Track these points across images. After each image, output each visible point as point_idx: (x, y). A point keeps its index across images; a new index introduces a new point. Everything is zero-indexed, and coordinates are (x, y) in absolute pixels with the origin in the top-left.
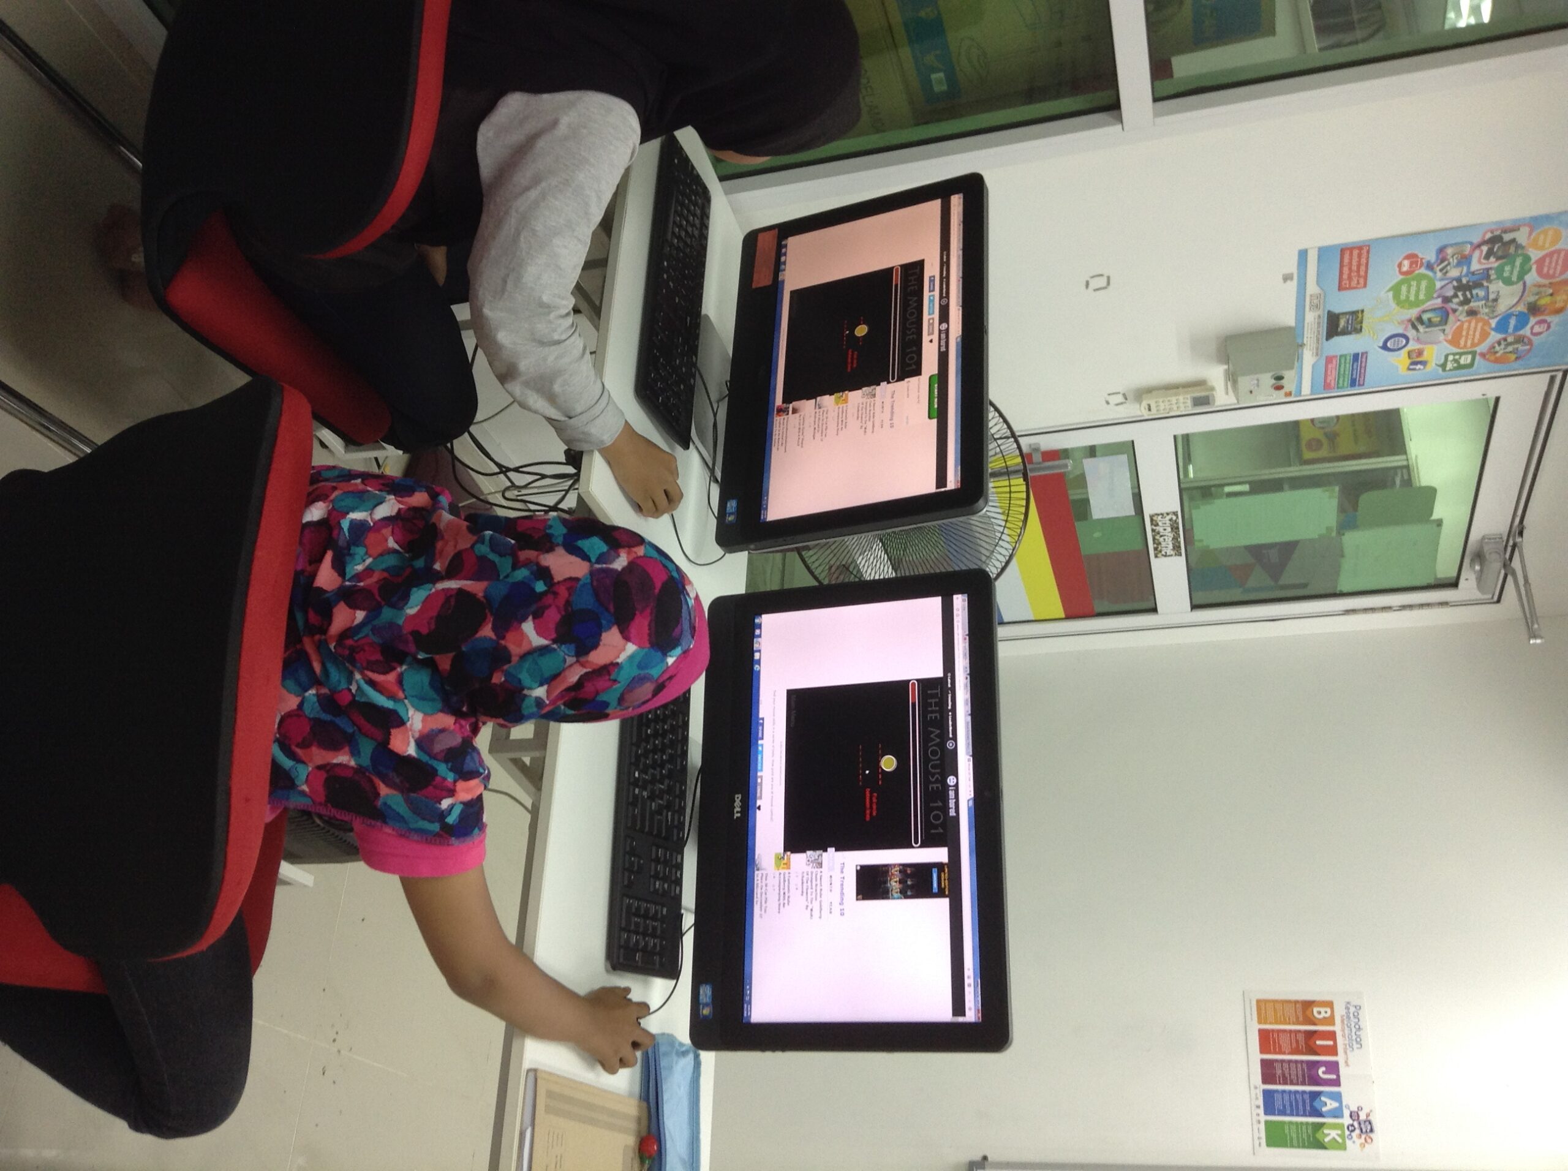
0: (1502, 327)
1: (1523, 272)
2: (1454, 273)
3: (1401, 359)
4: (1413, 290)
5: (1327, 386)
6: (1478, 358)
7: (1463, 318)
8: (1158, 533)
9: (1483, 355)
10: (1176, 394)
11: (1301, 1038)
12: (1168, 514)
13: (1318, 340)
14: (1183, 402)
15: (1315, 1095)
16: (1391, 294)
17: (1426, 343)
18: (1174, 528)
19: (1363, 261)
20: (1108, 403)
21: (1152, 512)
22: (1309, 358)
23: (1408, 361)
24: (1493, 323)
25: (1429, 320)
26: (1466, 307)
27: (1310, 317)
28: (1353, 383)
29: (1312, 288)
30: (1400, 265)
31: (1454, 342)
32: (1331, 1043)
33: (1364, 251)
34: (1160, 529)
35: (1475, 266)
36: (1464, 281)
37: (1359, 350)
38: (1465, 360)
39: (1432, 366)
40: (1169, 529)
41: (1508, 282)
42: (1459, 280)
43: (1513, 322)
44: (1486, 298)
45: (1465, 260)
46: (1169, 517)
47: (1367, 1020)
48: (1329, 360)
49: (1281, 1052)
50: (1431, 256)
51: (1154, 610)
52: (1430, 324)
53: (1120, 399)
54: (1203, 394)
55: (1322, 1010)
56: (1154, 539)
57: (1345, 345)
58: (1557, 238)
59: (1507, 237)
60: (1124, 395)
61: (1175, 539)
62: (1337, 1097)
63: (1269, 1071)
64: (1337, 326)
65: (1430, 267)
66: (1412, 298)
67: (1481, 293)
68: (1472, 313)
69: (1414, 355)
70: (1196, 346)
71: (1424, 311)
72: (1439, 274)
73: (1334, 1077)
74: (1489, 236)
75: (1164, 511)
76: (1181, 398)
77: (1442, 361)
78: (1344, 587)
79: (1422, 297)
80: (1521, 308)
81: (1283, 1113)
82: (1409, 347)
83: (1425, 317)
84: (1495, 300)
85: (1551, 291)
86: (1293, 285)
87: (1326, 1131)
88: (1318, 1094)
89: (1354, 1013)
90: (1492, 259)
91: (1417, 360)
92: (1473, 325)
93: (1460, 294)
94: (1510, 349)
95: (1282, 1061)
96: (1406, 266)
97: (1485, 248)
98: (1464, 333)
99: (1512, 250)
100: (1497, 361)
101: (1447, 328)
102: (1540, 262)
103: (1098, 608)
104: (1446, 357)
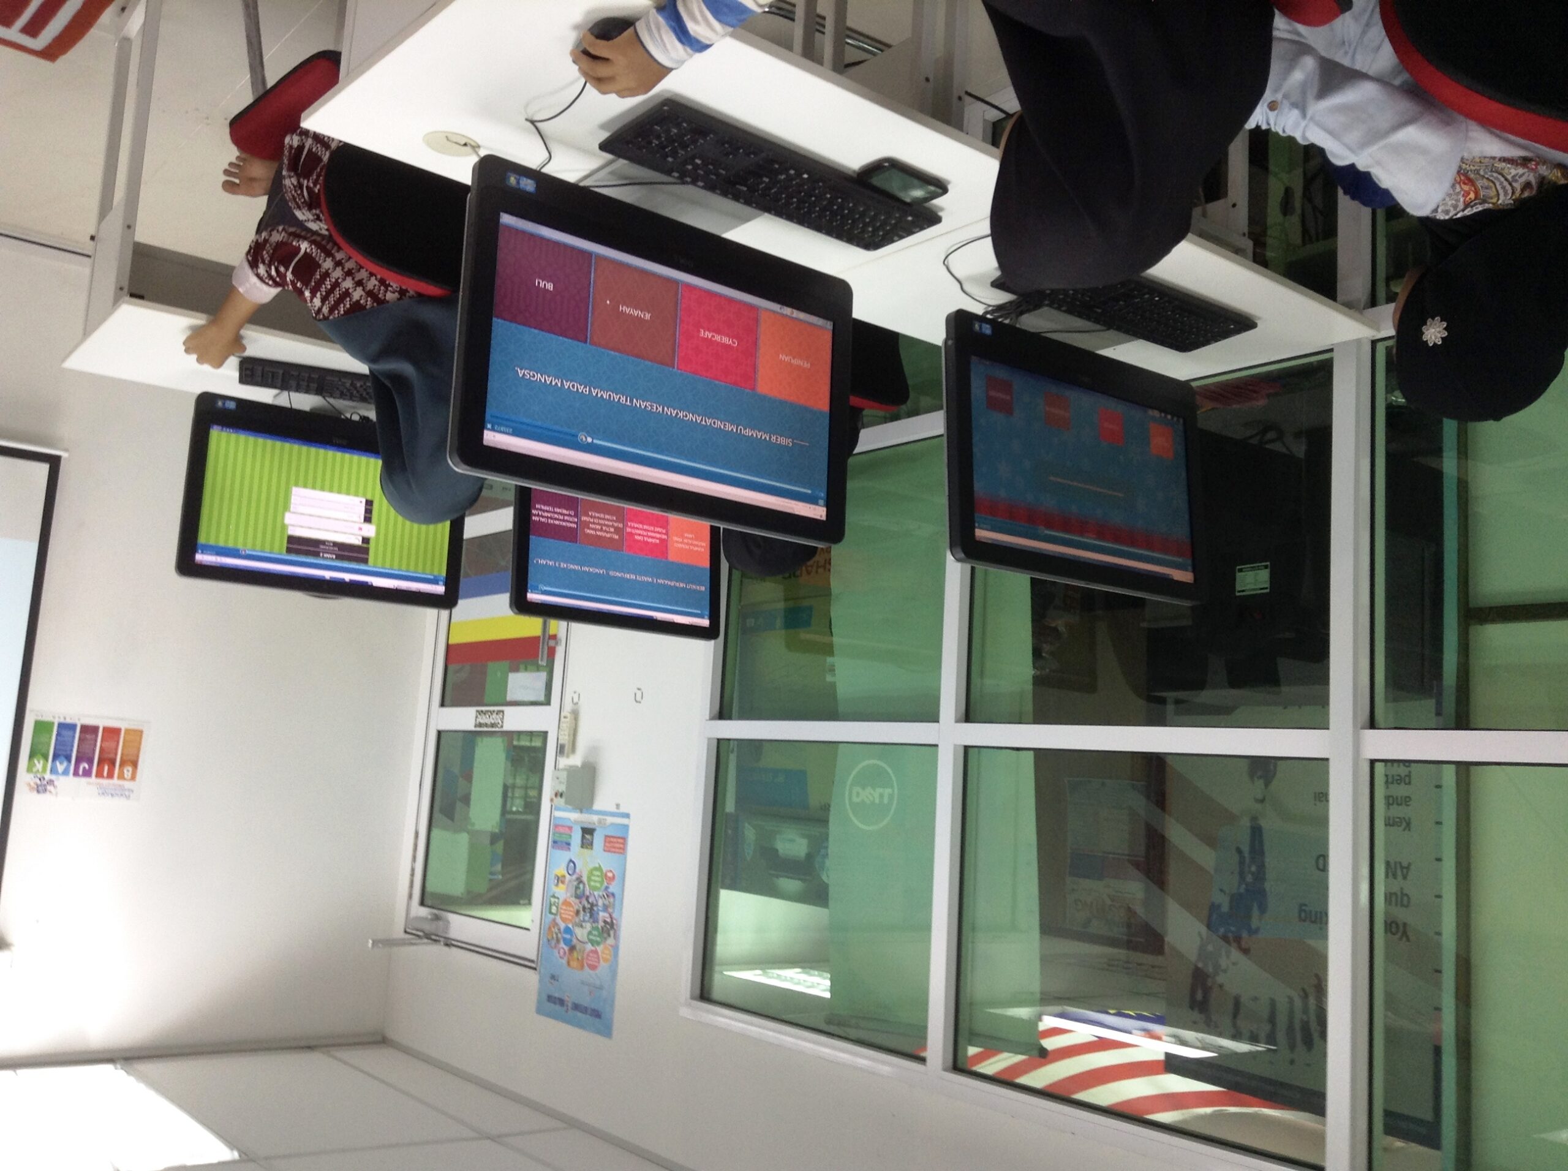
0: (568, 930)
1: (592, 942)
2: (600, 903)
3: (561, 871)
4: (597, 879)
5: (556, 826)
6: (552, 916)
7: (576, 907)
8: (492, 714)
9: (554, 920)
10: (569, 735)
11: (112, 756)
12: (502, 722)
13: (582, 822)
14: (565, 739)
15: (69, 759)
16: (597, 866)
17: (568, 885)
18: (493, 725)
19: (617, 850)
20: (575, 692)
21: (505, 713)
22: (573, 816)
23: (559, 875)
24: (570, 926)
25: (579, 888)
26: (581, 909)
27: (595, 818)
28: (555, 842)
29: (610, 820)
30: (611, 871)
31: (566, 903)
32: (105, 774)
33: (621, 851)
34: (494, 715)
35: (601, 914)
36: (595, 908)
37: (572, 848)
38: (554, 910)
39: (554, 889)
40: (493, 722)
41: (590, 933)
42: (597, 905)
43: (568, 936)
44: (584, 921)
45: (606, 908)
46: (500, 722)
47: (118, 802)
48: (570, 828)
49: (102, 741)
50: (611, 889)
51: (443, 704)
52: (577, 888)
53: (576, 700)
54: (566, 751)
55: (130, 774)
56: (487, 711)
57: (576, 837)
58: (606, 960)
59: (612, 933)
60: (577, 703)
61: (486, 725)
62: (66, 772)
63: (89, 731)
64: (587, 834)
65: (607, 888)
66: (593, 878)
67: (587, 918)
68: (578, 912)
69: (563, 879)
70: (594, 750)
71: (584, 884)
72: (601, 894)
73: (81, 772)
74: (614, 921)
75: (505, 720)
76: (567, 737)
77: (556, 895)
78: (435, 832)
79: (592, 883)
80: (575, 941)
81: (58, 734)
82: (567, 876)
83: (581, 886)
84: (582, 926)
85: (580, 958)
86: (613, 809)
87: (42, 762)
88: (69, 761)
89: (125, 794)
90: (603, 924)
91: (560, 880)
92: (572, 913)
93: (589, 906)
94: (555, 936)
95: (96, 741)
96: (610, 875)
97: (609, 920)
98: (568, 908)
99: (605, 935)
100: (550, 928)
101: (573, 899)
102: (596, 952)
103: (451, 668)
104: (558, 898)
